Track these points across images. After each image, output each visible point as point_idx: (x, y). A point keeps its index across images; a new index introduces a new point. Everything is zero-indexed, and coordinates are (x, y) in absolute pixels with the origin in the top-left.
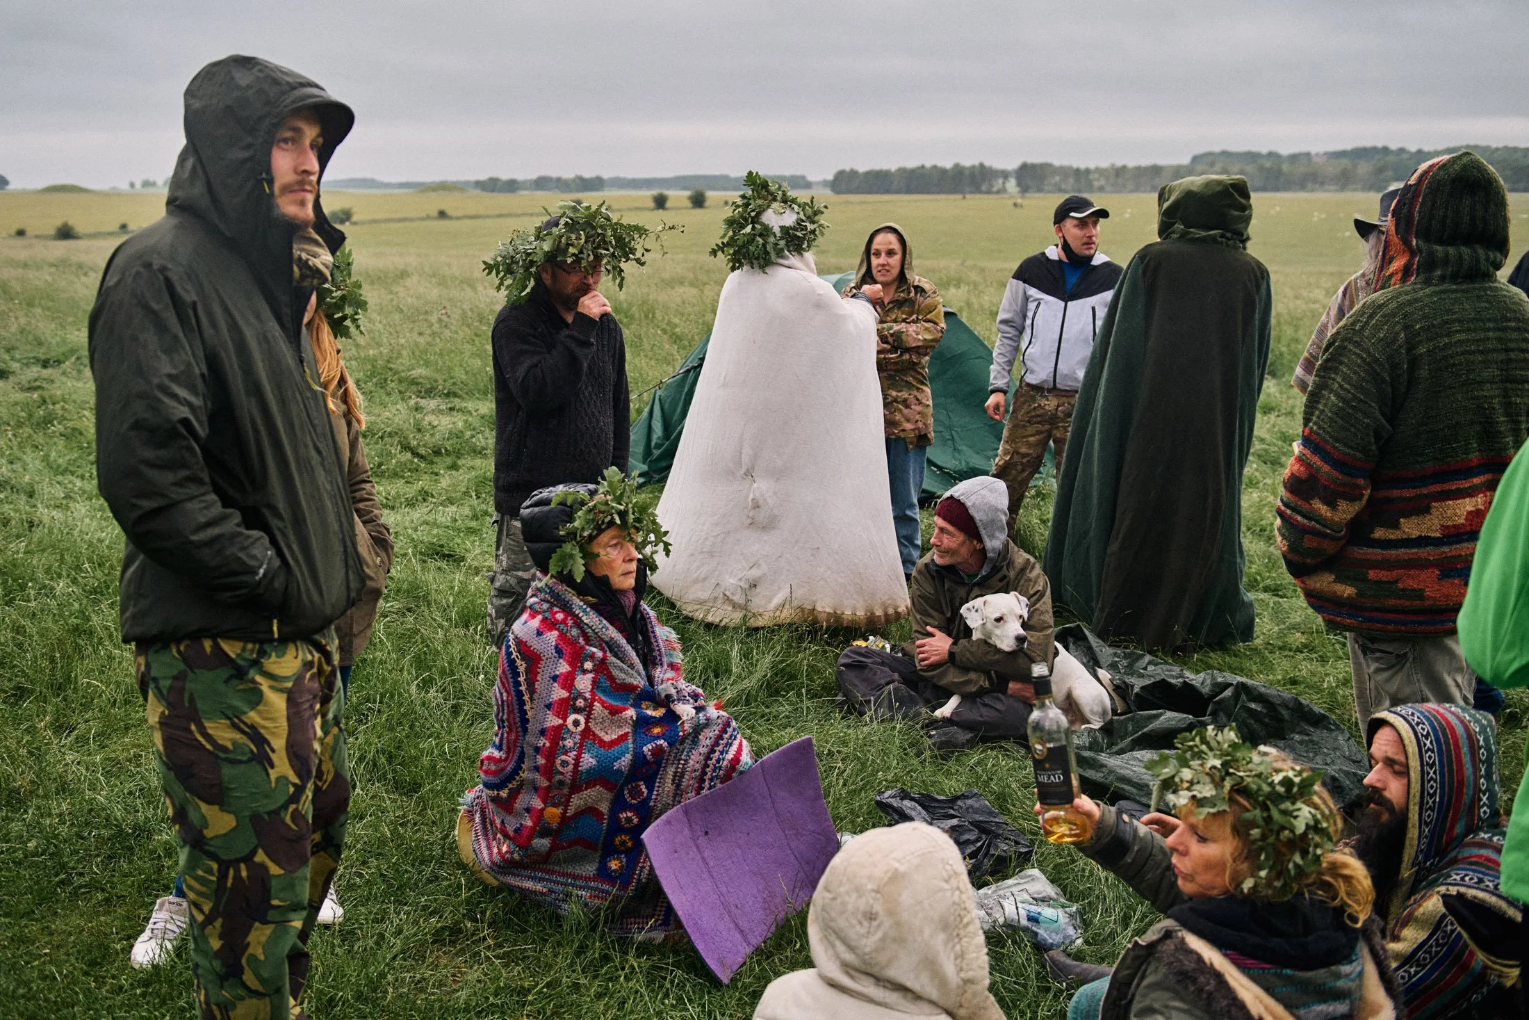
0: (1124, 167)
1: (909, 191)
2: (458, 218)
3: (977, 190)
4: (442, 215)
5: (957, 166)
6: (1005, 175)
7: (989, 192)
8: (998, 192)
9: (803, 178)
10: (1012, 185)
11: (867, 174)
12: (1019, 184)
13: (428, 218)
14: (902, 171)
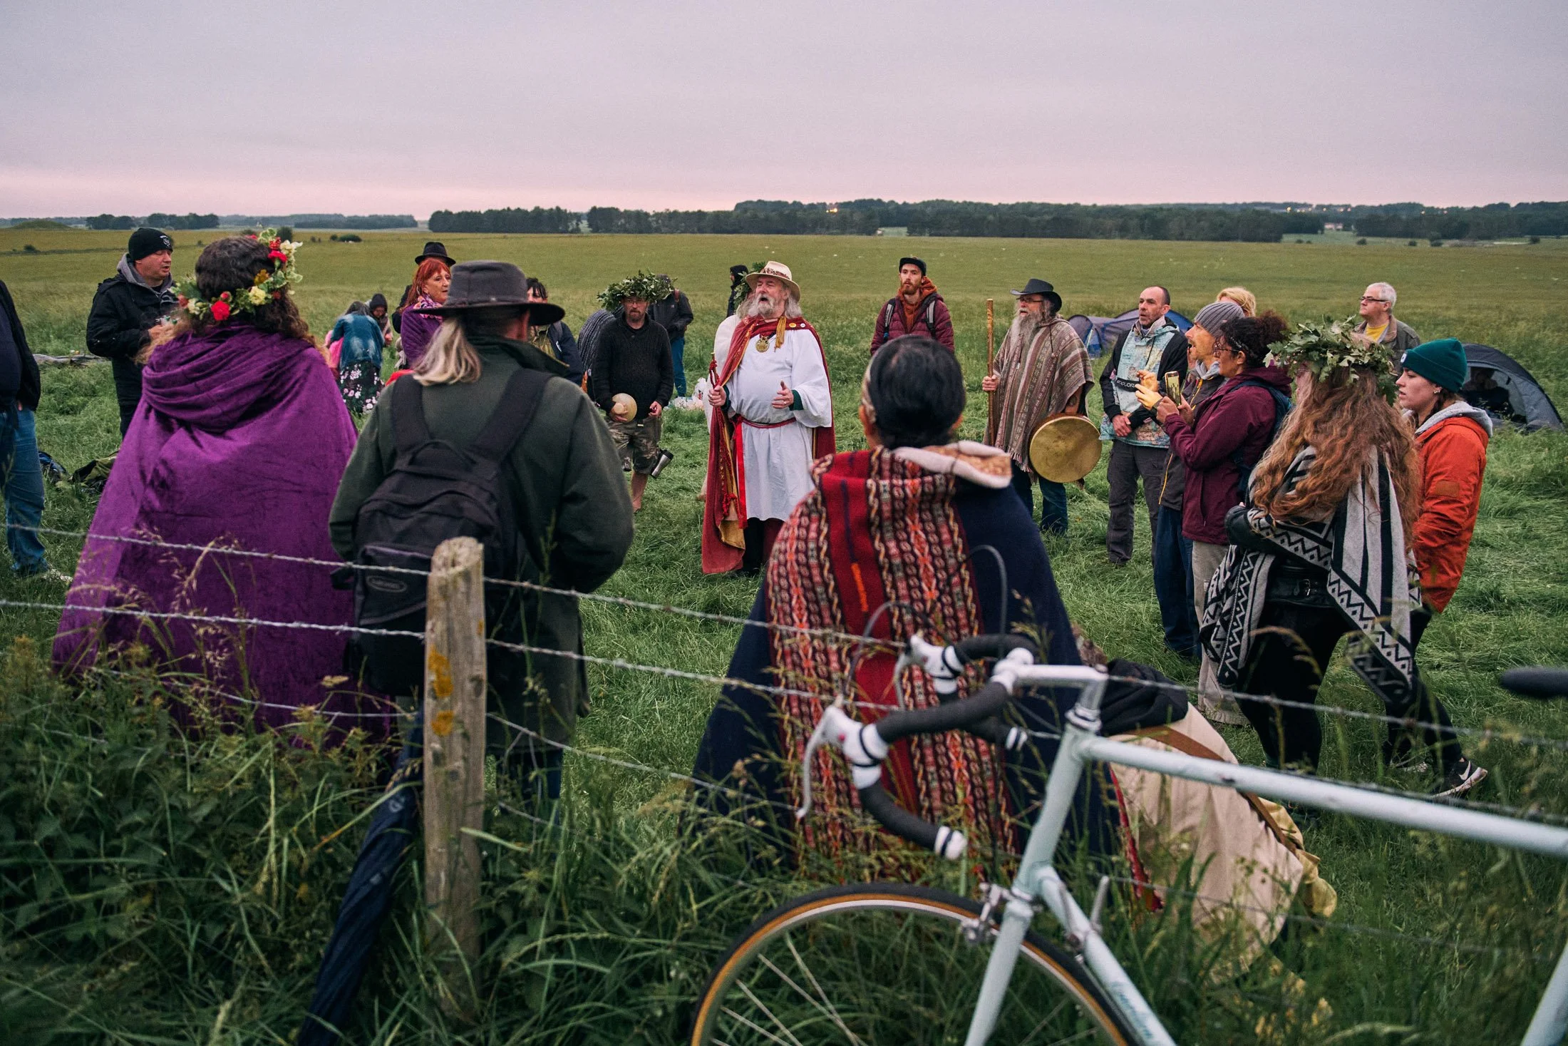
0: (675, 212)
1: (496, 230)
2: (46, 253)
3: (554, 230)
4: (30, 249)
5: (537, 209)
6: (578, 217)
7: (565, 231)
8: (572, 232)
9: (411, 217)
10: (584, 225)
11: (459, 214)
12: (590, 226)
13: (15, 252)
14: (490, 213)
